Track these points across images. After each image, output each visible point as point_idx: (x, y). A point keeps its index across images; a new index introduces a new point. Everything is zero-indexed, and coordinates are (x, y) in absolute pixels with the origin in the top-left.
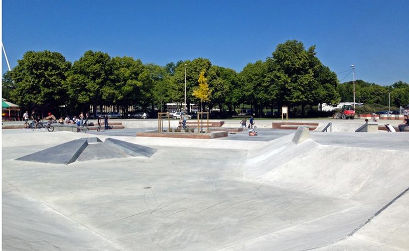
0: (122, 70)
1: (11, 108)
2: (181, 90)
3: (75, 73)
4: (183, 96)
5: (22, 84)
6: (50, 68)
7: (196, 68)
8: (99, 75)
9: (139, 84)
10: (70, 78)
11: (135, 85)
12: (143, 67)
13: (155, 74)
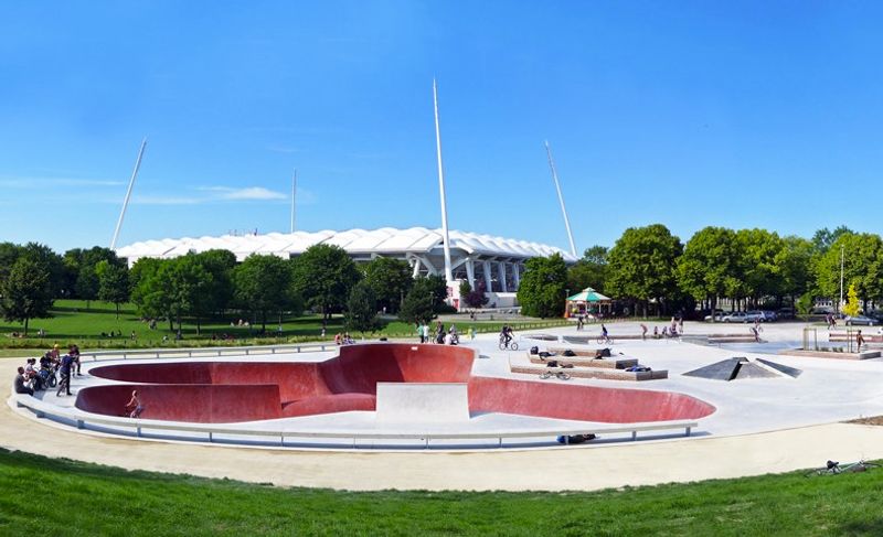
0: (751, 249)
1: (602, 301)
2: (836, 281)
3: (690, 257)
4: (839, 290)
5: (622, 272)
6: (655, 251)
7: (858, 250)
8: (722, 261)
9: (775, 269)
10: (684, 266)
11: (769, 271)
12: (782, 243)
13: (798, 251)
